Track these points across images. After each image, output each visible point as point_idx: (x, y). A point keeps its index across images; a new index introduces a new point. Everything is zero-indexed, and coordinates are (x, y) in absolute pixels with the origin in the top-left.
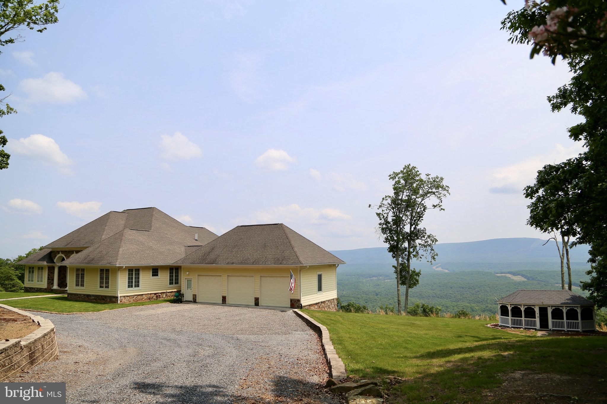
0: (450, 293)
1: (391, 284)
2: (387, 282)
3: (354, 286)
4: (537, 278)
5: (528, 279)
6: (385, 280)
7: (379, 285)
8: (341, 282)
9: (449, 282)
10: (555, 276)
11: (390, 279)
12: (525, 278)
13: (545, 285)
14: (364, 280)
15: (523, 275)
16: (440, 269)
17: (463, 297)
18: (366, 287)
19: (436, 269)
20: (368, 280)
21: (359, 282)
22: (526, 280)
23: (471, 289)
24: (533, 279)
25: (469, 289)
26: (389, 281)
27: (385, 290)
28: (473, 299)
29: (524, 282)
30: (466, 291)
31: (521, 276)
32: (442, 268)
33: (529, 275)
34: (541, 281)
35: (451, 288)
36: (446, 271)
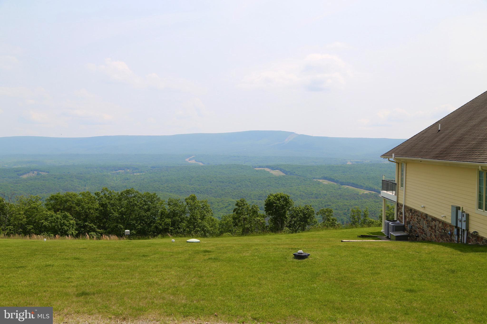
0: (210, 188)
1: (142, 178)
2: (138, 175)
3: (98, 180)
4: (294, 172)
5: (286, 174)
6: (134, 173)
7: (128, 179)
8: (82, 175)
9: (208, 176)
10: (311, 171)
11: (139, 172)
12: (283, 172)
13: (304, 180)
14: (109, 174)
15: (281, 170)
16: (193, 162)
17: (226, 192)
18: (114, 182)
19: (189, 162)
20: (114, 174)
21: (104, 175)
22: (284, 175)
23: (232, 183)
24: (291, 174)
25: (229, 183)
26: (138, 174)
27: (136, 185)
28: (236, 195)
29: (284, 176)
30: (226, 186)
31: (279, 170)
32: (196, 161)
33: (287, 170)
34: (299, 175)
35: (211, 182)
36: (201, 164)
